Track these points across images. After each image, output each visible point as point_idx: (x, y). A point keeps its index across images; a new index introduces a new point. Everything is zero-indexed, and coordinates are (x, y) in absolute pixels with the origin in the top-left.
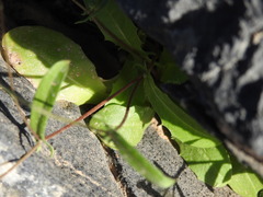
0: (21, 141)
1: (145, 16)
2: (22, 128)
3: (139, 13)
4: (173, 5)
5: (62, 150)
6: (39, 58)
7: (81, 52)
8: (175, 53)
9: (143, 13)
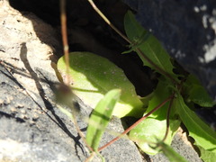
0: (77, 152)
1: (184, 55)
2: (77, 140)
3: (179, 52)
4: (209, 48)
5: (109, 157)
6: (89, 79)
7: (123, 75)
8: (209, 87)
9: (182, 52)
